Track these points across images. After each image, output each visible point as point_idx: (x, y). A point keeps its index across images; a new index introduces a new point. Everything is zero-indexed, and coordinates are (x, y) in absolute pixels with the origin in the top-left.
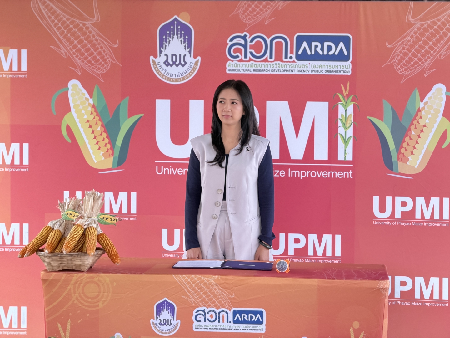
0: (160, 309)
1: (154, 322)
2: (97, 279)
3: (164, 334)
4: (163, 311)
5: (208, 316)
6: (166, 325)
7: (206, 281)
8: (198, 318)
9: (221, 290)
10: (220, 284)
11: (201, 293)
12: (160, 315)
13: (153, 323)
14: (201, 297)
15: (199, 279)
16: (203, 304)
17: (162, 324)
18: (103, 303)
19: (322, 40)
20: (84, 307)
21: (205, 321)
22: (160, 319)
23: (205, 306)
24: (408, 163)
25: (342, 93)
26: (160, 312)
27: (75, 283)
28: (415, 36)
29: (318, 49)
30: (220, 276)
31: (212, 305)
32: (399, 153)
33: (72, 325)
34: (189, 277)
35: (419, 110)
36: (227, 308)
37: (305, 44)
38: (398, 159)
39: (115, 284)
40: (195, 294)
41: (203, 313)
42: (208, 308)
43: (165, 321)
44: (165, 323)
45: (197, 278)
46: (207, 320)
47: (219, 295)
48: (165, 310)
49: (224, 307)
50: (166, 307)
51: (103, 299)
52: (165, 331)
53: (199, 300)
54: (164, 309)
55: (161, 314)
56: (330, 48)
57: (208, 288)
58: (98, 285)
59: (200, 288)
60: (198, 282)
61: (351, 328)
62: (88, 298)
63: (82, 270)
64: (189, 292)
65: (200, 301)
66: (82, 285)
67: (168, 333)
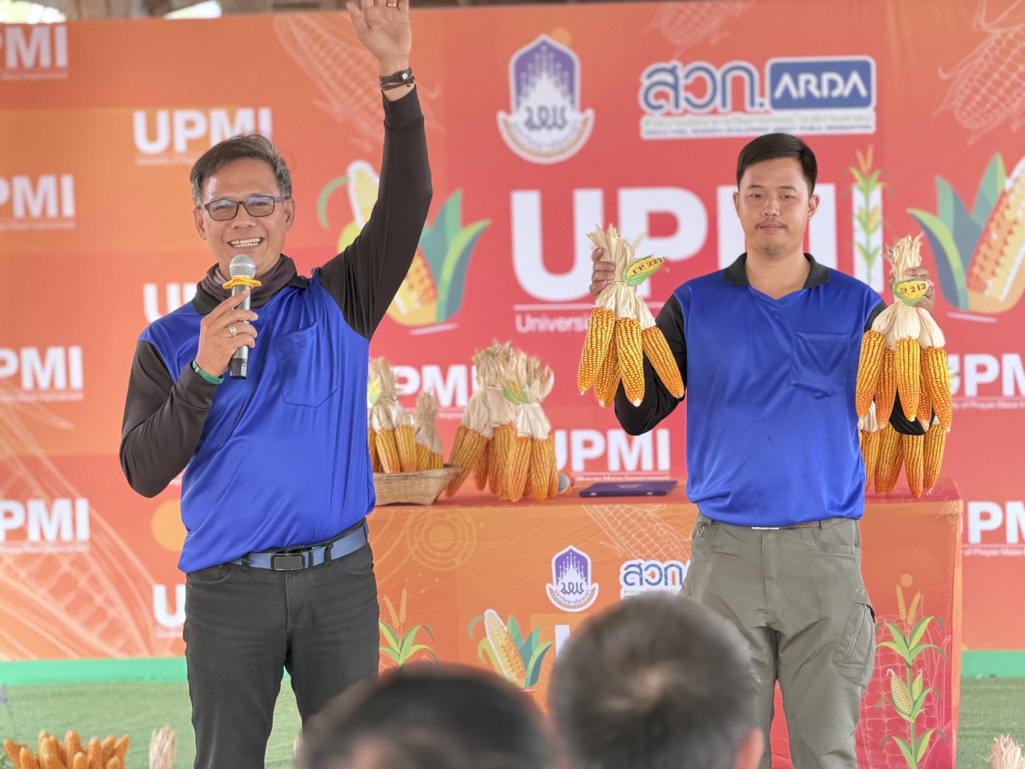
0: (562, 566)
1: (553, 588)
2: (451, 516)
3: (571, 608)
4: (567, 569)
5: (646, 575)
6: (574, 593)
7: (640, 514)
8: (629, 579)
9: (667, 528)
10: (666, 519)
11: (634, 535)
12: (562, 575)
13: (551, 590)
14: (632, 543)
15: (628, 511)
16: (636, 554)
17: (566, 592)
18: (463, 559)
19: (818, 69)
20: (429, 566)
21: (641, 584)
22: (563, 583)
23: (640, 557)
24: (987, 293)
25: (858, 167)
26: (562, 571)
27: (413, 526)
28: (991, 55)
29: (813, 88)
30: (665, 505)
31: (653, 555)
32: (969, 274)
33: (410, 598)
34: (610, 509)
35: (1004, 194)
36: (680, 560)
37: (786, 80)
38: (969, 285)
39: (482, 525)
40: (623, 538)
41: (638, 570)
42: (646, 561)
43: (571, 585)
44: (572, 589)
45: (625, 509)
46: (644, 582)
47: (665, 538)
48: (571, 566)
49: (674, 558)
50: (573, 562)
51: (462, 552)
52: (572, 604)
53: (629, 547)
54: (570, 564)
55: (564, 574)
56: (833, 85)
57: (645, 526)
58: (453, 528)
59: (631, 527)
60: (627, 516)
61: (898, 585)
62: (436, 550)
63: (423, 502)
64: (613, 534)
65: (631, 549)
66: (425, 528)
67: (578, 607)
